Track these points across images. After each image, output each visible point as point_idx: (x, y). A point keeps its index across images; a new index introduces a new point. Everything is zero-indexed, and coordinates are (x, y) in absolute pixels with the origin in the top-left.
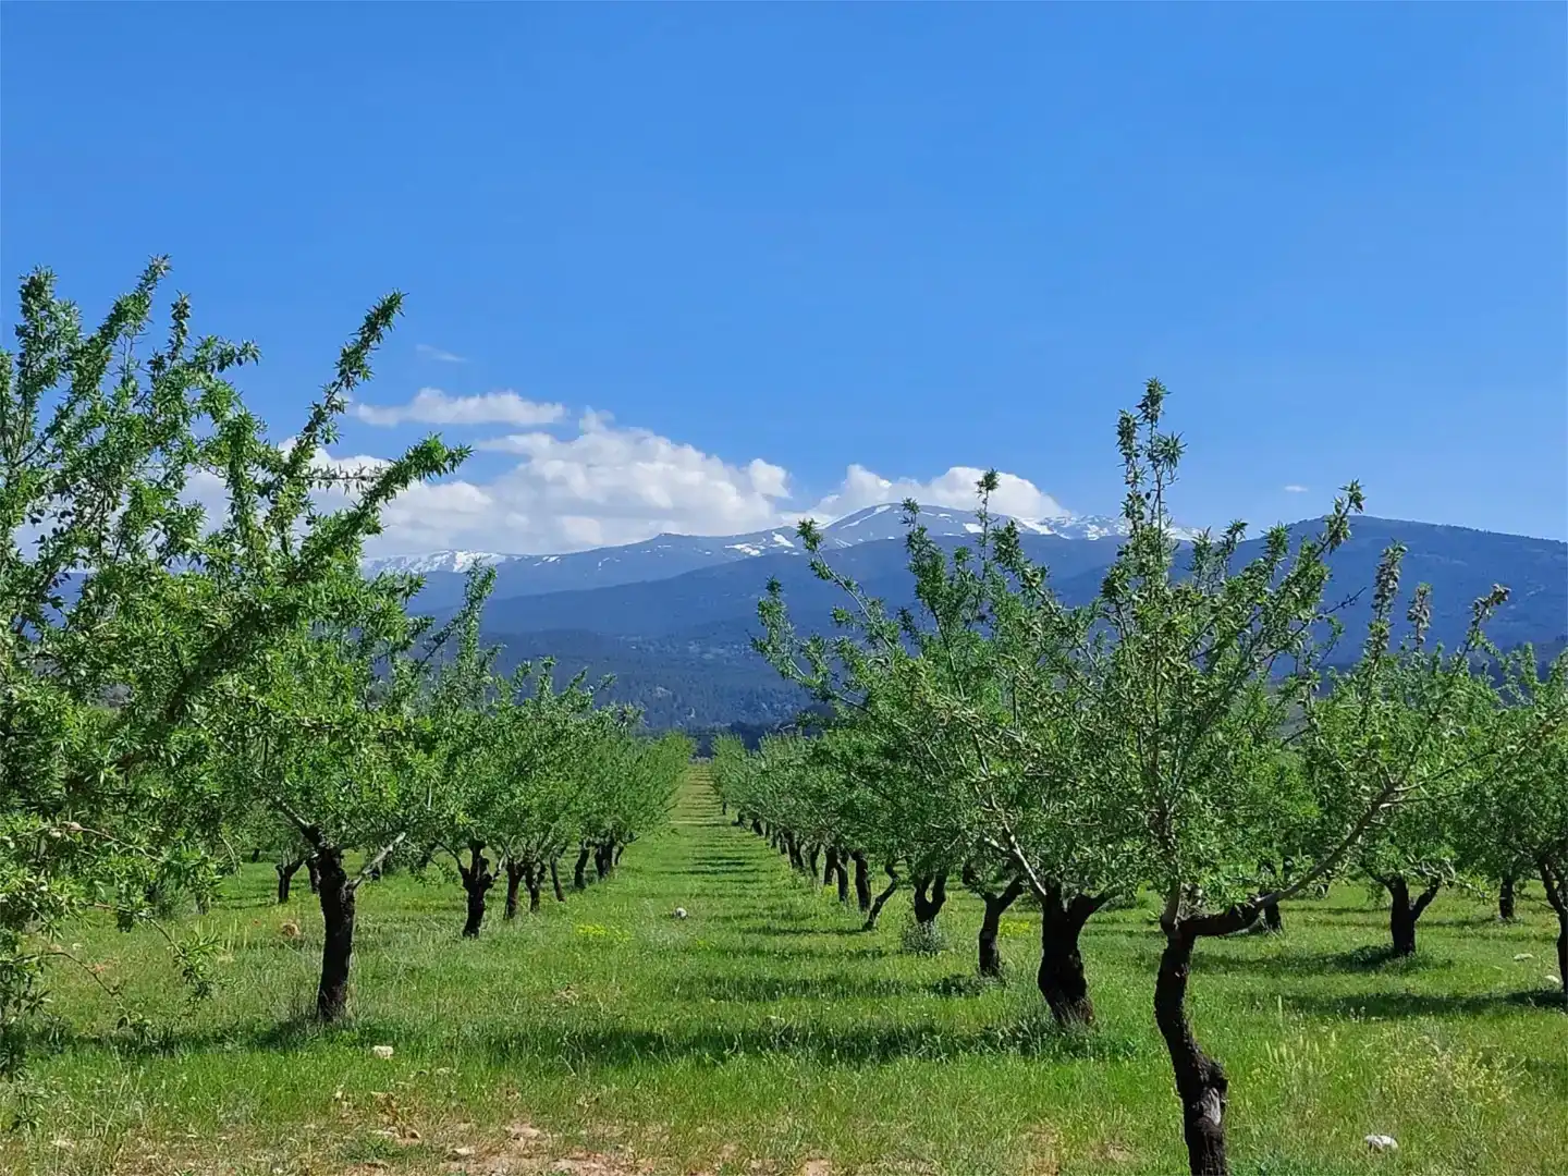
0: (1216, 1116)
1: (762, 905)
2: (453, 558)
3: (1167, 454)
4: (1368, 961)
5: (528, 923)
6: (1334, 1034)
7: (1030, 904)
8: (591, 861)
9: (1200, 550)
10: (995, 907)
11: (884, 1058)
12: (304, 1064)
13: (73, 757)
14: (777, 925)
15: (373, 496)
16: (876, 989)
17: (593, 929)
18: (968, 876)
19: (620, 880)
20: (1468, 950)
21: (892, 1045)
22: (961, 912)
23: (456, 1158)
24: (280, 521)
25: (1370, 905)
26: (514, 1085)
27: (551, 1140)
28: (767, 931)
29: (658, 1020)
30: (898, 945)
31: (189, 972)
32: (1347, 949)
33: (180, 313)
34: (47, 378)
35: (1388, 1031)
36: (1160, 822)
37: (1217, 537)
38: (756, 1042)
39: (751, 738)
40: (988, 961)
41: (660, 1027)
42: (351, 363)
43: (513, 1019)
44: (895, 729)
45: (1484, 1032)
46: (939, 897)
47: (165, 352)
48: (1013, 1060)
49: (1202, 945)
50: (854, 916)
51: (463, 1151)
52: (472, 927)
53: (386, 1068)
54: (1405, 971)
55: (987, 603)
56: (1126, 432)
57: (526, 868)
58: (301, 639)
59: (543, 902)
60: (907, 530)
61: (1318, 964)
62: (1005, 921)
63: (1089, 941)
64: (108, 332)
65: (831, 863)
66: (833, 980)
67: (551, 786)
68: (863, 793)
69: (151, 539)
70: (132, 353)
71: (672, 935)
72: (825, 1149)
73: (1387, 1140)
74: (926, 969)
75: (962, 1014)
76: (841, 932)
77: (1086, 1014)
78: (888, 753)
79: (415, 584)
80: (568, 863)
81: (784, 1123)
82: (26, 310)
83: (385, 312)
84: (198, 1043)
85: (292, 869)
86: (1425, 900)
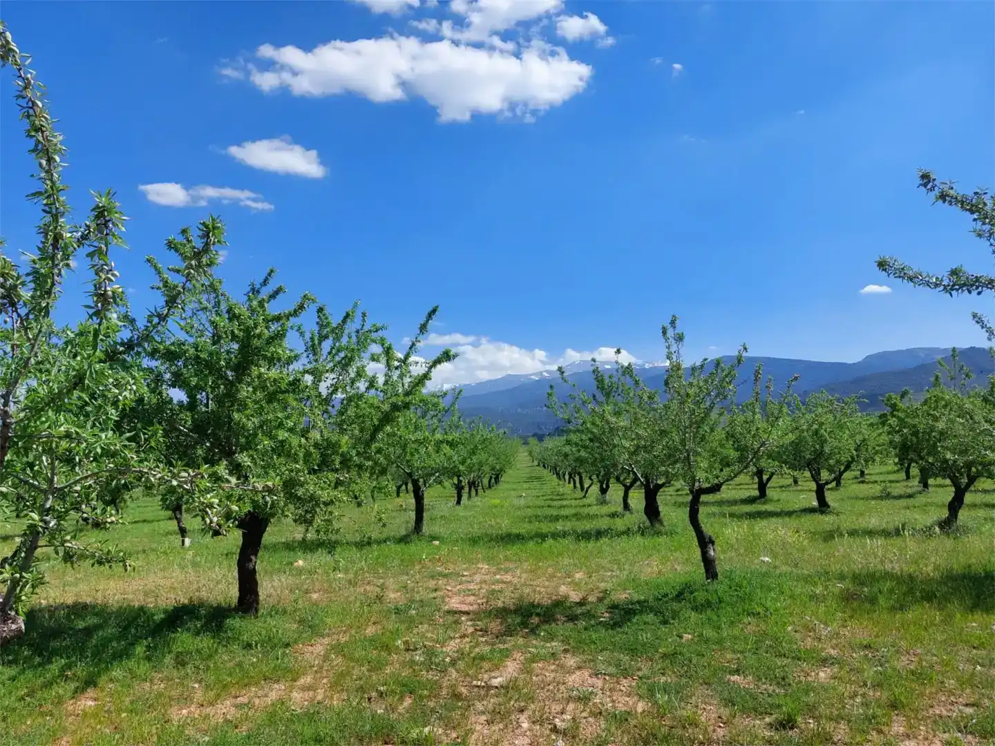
0: (712, 553)
1: (549, 492)
2: (442, 386)
3: (680, 338)
4: (751, 500)
5: (476, 500)
6: (746, 524)
7: (640, 487)
8: (493, 480)
9: (693, 369)
10: (627, 489)
11: (597, 539)
12: (412, 548)
13: (342, 455)
14: (554, 497)
15: (431, 368)
16: (590, 517)
17: (497, 501)
18: (618, 479)
19: (502, 486)
20: (784, 496)
21: (599, 534)
22: (616, 491)
23: (464, 576)
24: (401, 376)
25: (751, 482)
26: (480, 552)
27: (493, 569)
28: (552, 500)
29: (523, 529)
30: (595, 503)
31: (380, 520)
32: (744, 497)
33: (364, 315)
34: (326, 337)
35: (764, 523)
36: (688, 458)
37: (698, 364)
38: (555, 536)
39: (540, 438)
40: (626, 506)
41: (523, 531)
42: (423, 328)
43: (476, 530)
44: (592, 433)
45: (793, 522)
46: (608, 486)
47: (359, 328)
48: (639, 538)
49: (703, 498)
50: (579, 494)
51: (465, 574)
52: (459, 502)
53: (438, 548)
54: (765, 503)
55: (620, 390)
56: (664, 333)
57: (473, 483)
58: (411, 414)
59: (479, 493)
60: (592, 368)
61: (734, 502)
62: (632, 493)
63: (660, 499)
64: (344, 321)
65: (570, 477)
66: (576, 515)
67: (482, 456)
68: (583, 454)
69: (362, 385)
70: (351, 327)
71: (522, 502)
72: (581, 569)
73: (767, 559)
74: (605, 510)
75: (620, 524)
76: (576, 499)
77: (661, 522)
78: (591, 440)
79: (445, 394)
80: (486, 481)
81: (566, 561)
82: (319, 317)
83: (434, 311)
84: (379, 542)
85: (400, 487)
86: (769, 480)
